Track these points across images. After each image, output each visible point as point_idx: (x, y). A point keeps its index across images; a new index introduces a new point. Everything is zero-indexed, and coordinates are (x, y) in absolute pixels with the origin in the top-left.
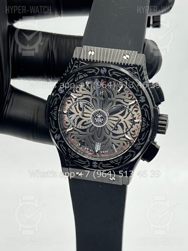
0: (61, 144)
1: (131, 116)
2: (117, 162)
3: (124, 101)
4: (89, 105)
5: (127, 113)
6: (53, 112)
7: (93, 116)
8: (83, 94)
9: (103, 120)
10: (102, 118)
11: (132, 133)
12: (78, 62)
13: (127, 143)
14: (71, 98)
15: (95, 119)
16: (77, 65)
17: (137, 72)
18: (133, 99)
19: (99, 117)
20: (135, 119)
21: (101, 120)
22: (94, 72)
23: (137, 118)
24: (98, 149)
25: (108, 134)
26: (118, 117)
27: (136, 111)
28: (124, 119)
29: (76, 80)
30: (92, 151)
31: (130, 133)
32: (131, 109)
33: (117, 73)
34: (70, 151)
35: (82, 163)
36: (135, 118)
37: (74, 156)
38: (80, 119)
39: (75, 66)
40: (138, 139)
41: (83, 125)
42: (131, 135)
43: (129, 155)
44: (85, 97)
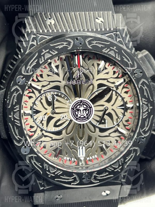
0: (33, 160)
1: (121, 100)
2: (117, 168)
3: (108, 81)
4: (60, 96)
5: (114, 97)
6: (14, 114)
7: (73, 110)
8: (50, 82)
9: (87, 112)
10: (85, 110)
11: (126, 123)
12: (35, 36)
13: (121, 139)
14: (33, 90)
15: (77, 113)
16: (35, 41)
17: (120, 38)
18: (119, 76)
19: (82, 109)
20: (127, 104)
21: (85, 113)
22: (65, 45)
23: (130, 102)
24: (81, 155)
25: (93, 131)
26: (103, 105)
27: (126, 92)
28: (112, 105)
29: (41, 61)
30: (75, 160)
31: (123, 124)
32: (119, 91)
33: (98, 43)
34: (47, 166)
35: (67, 181)
36: (127, 101)
37: (54, 173)
38: (50, 119)
39: (32, 43)
40: (141, 129)
41: (55, 126)
42: (125, 126)
43: (132, 154)
44: (52, 85)
